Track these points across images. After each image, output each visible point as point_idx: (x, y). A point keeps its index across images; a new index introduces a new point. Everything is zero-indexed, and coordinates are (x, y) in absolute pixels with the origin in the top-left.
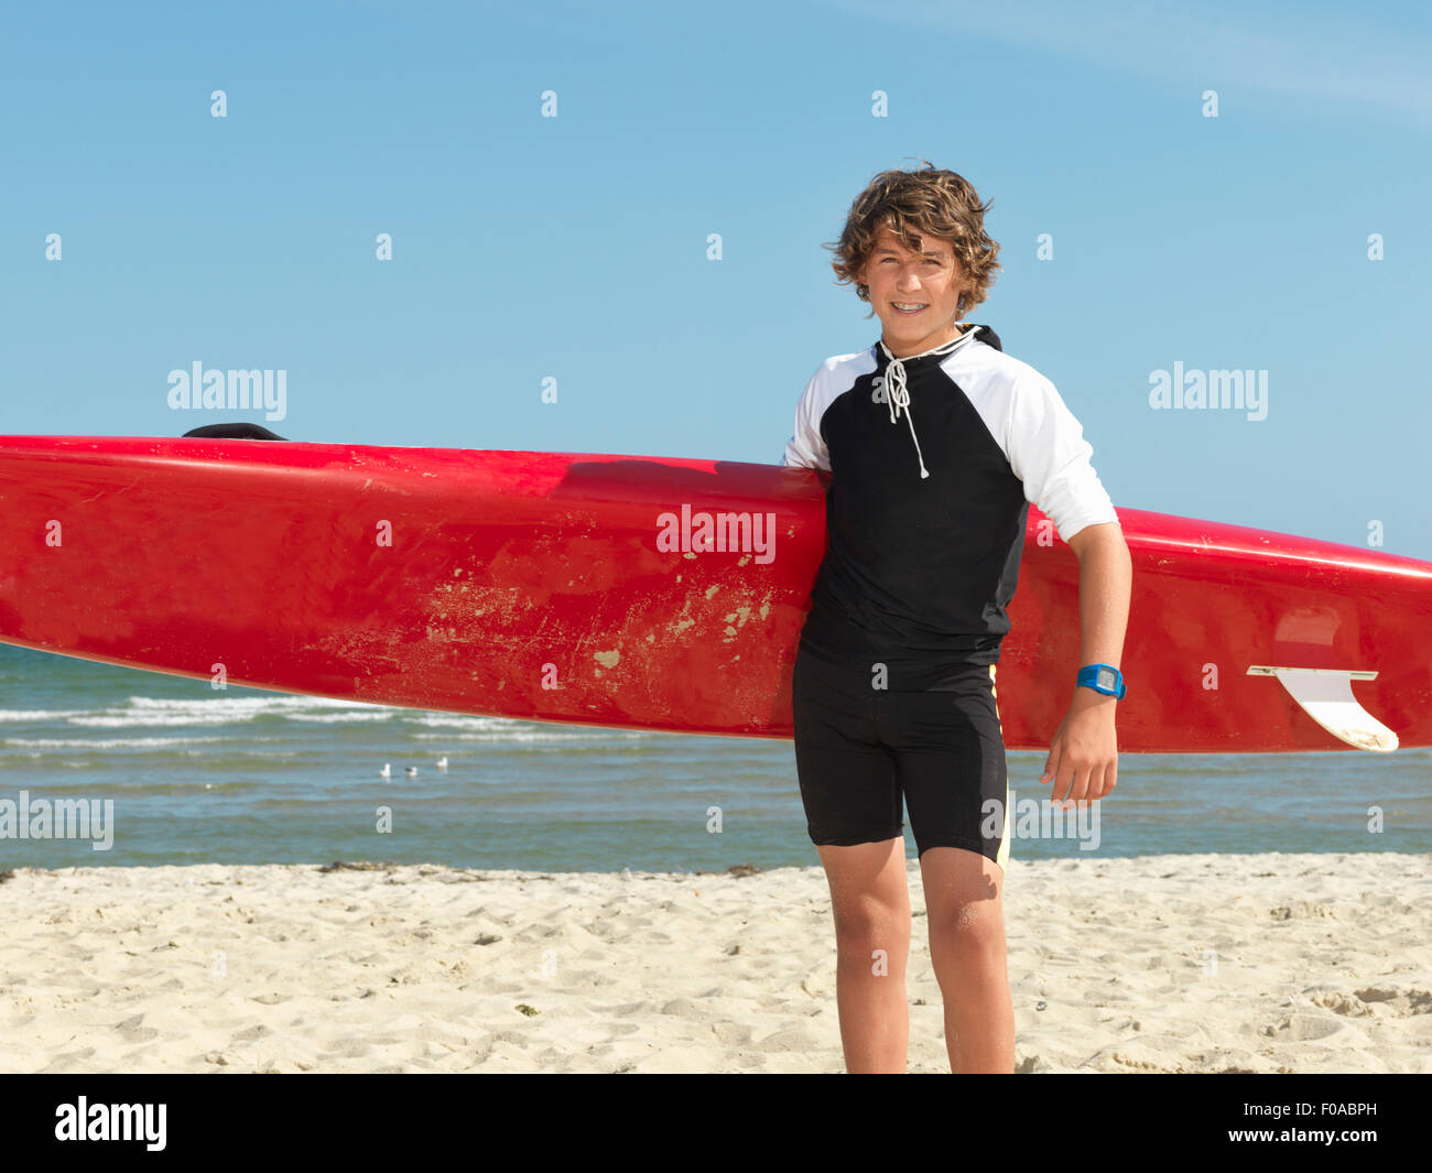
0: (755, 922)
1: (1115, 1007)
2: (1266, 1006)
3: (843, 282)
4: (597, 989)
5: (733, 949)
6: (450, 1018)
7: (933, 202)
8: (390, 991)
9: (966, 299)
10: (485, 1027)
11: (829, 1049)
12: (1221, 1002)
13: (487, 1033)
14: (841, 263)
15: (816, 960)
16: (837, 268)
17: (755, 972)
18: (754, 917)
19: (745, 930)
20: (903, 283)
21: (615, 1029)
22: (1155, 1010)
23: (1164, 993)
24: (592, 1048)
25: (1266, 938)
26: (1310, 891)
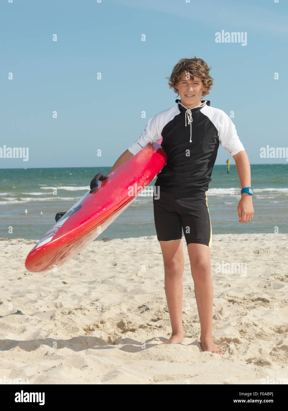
0: (118, 256)
1: (222, 280)
2: (262, 279)
3: (171, 88)
4: (81, 276)
5: (114, 264)
6: (44, 285)
7: (197, 68)
8: (25, 277)
9: (204, 93)
10: (54, 288)
11: (149, 293)
12: (250, 278)
13: (55, 290)
14: (171, 83)
15: (138, 267)
16: (170, 84)
17: (122, 271)
18: (117, 255)
19: (116, 258)
20: (188, 89)
21: (90, 288)
22: (232, 281)
23: (234, 276)
24: (85, 294)
25: (256, 259)
26: (262, 245)
